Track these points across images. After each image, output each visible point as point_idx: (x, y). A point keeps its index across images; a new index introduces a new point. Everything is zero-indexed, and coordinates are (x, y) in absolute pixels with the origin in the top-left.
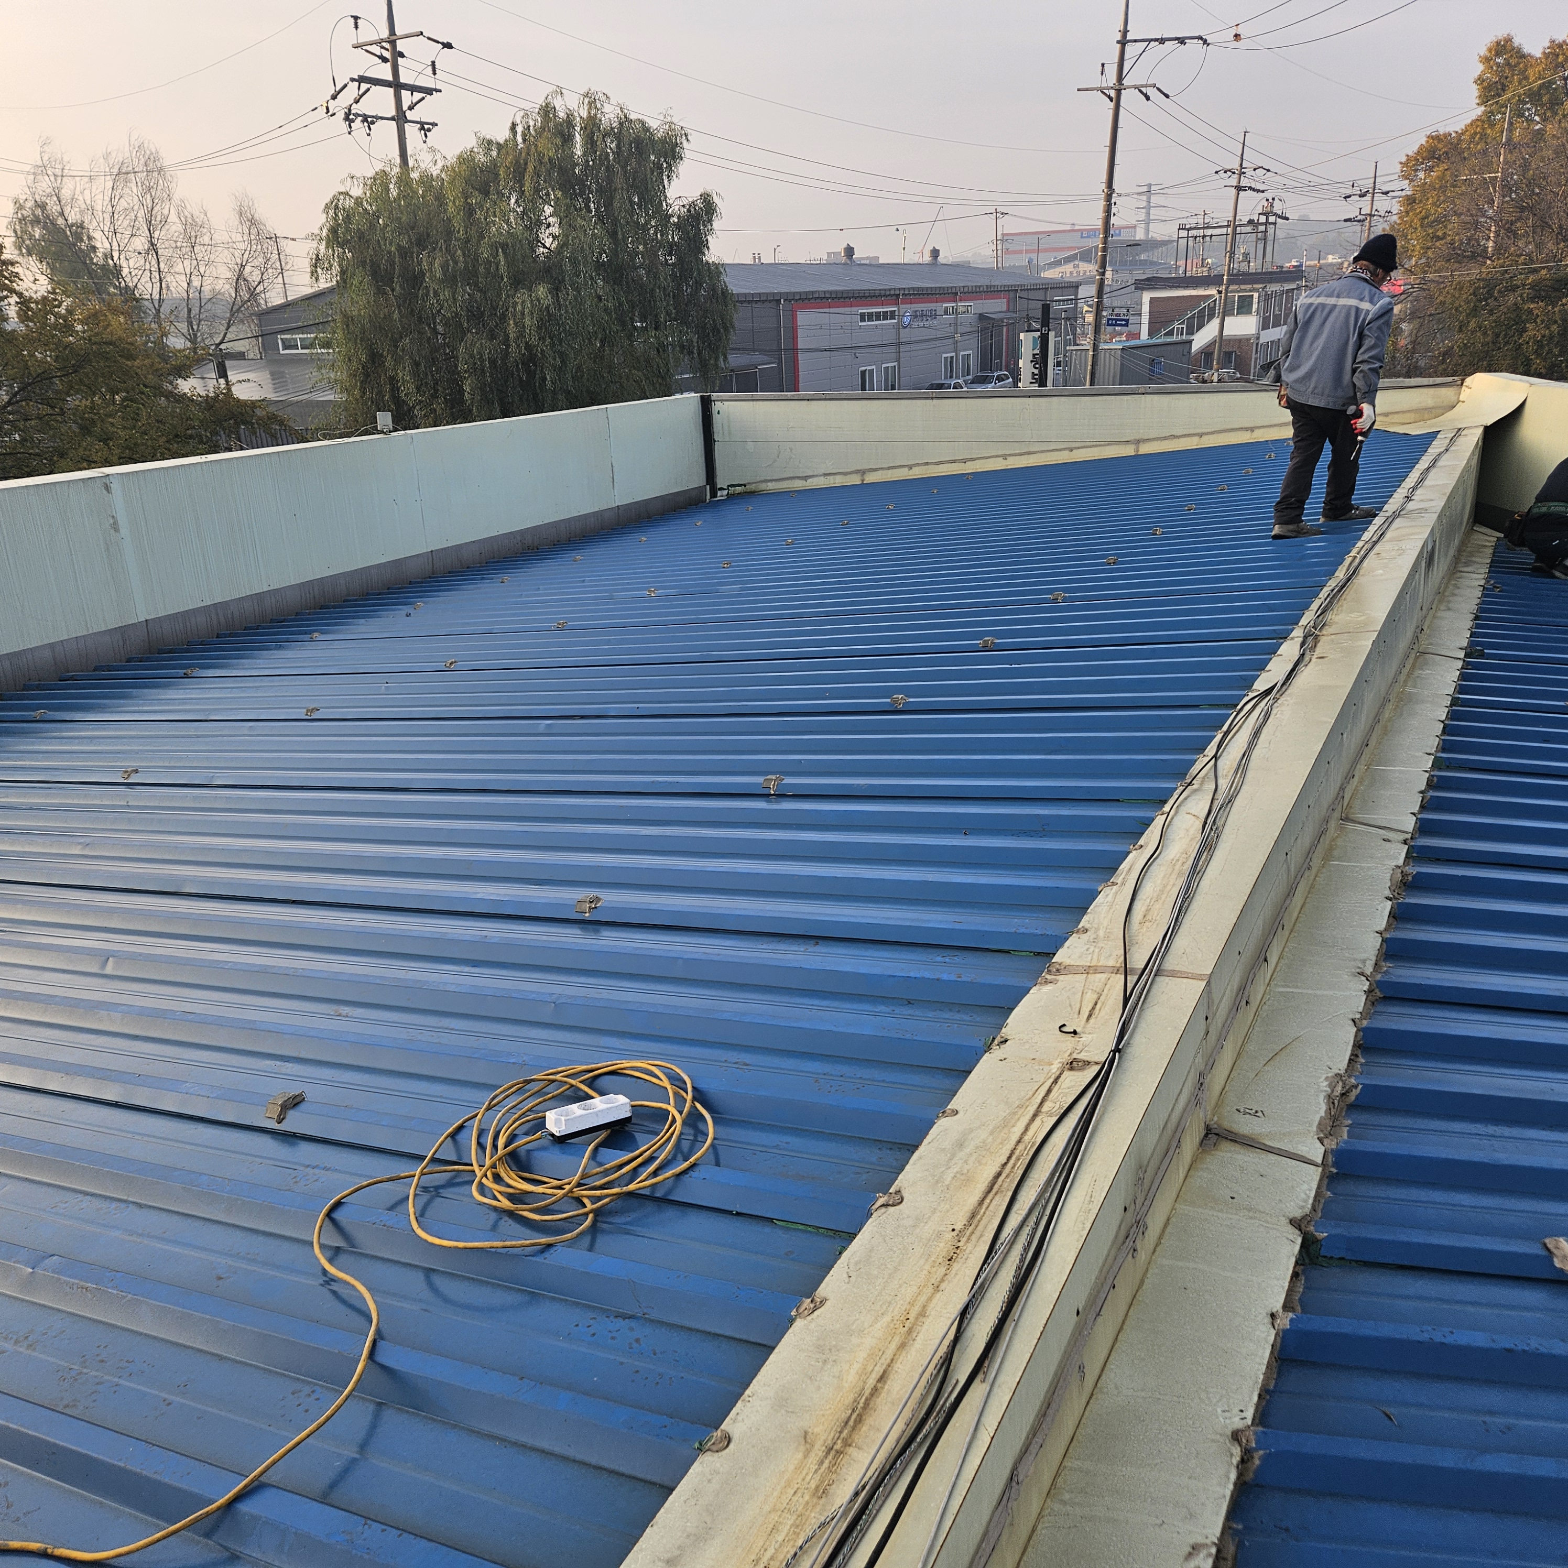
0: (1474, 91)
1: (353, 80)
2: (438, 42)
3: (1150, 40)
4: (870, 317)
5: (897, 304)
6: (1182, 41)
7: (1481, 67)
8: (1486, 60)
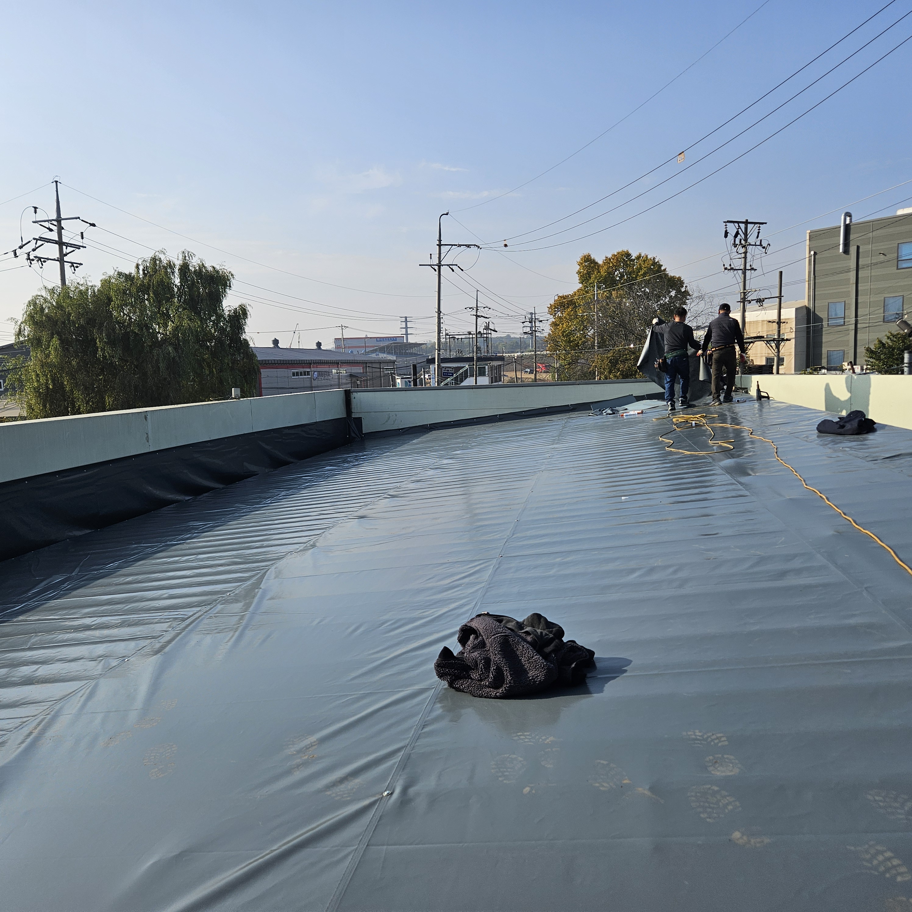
0: (577, 278)
1: (34, 239)
2: (87, 223)
3: (452, 245)
4: (297, 374)
5: (310, 368)
6: (468, 246)
7: (579, 267)
8: (580, 264)
